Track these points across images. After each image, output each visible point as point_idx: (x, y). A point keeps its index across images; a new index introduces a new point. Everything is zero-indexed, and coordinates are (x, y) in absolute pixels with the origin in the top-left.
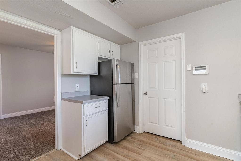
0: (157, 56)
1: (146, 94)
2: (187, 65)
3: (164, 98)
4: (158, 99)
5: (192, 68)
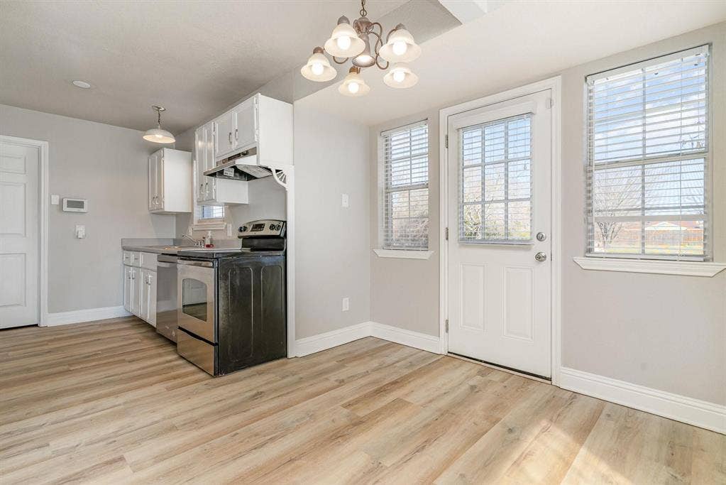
2: (53, 196)
5: (61, 201)
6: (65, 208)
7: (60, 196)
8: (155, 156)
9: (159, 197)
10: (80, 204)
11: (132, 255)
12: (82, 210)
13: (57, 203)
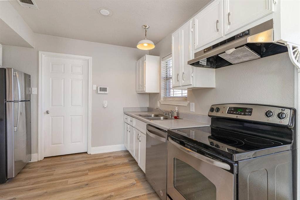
0: (63, 72)
1: (47, 112)
2: (94, 85)
3: (71, 116)
4: (63, 117)
5: (97, 88)
6: (99, 92)
7: (97, 85)
8: (141, 61)
9: (143, 85)
10: (104, 89)
11: (129, 118)
12: (106, 92)
13: (95, 89)
